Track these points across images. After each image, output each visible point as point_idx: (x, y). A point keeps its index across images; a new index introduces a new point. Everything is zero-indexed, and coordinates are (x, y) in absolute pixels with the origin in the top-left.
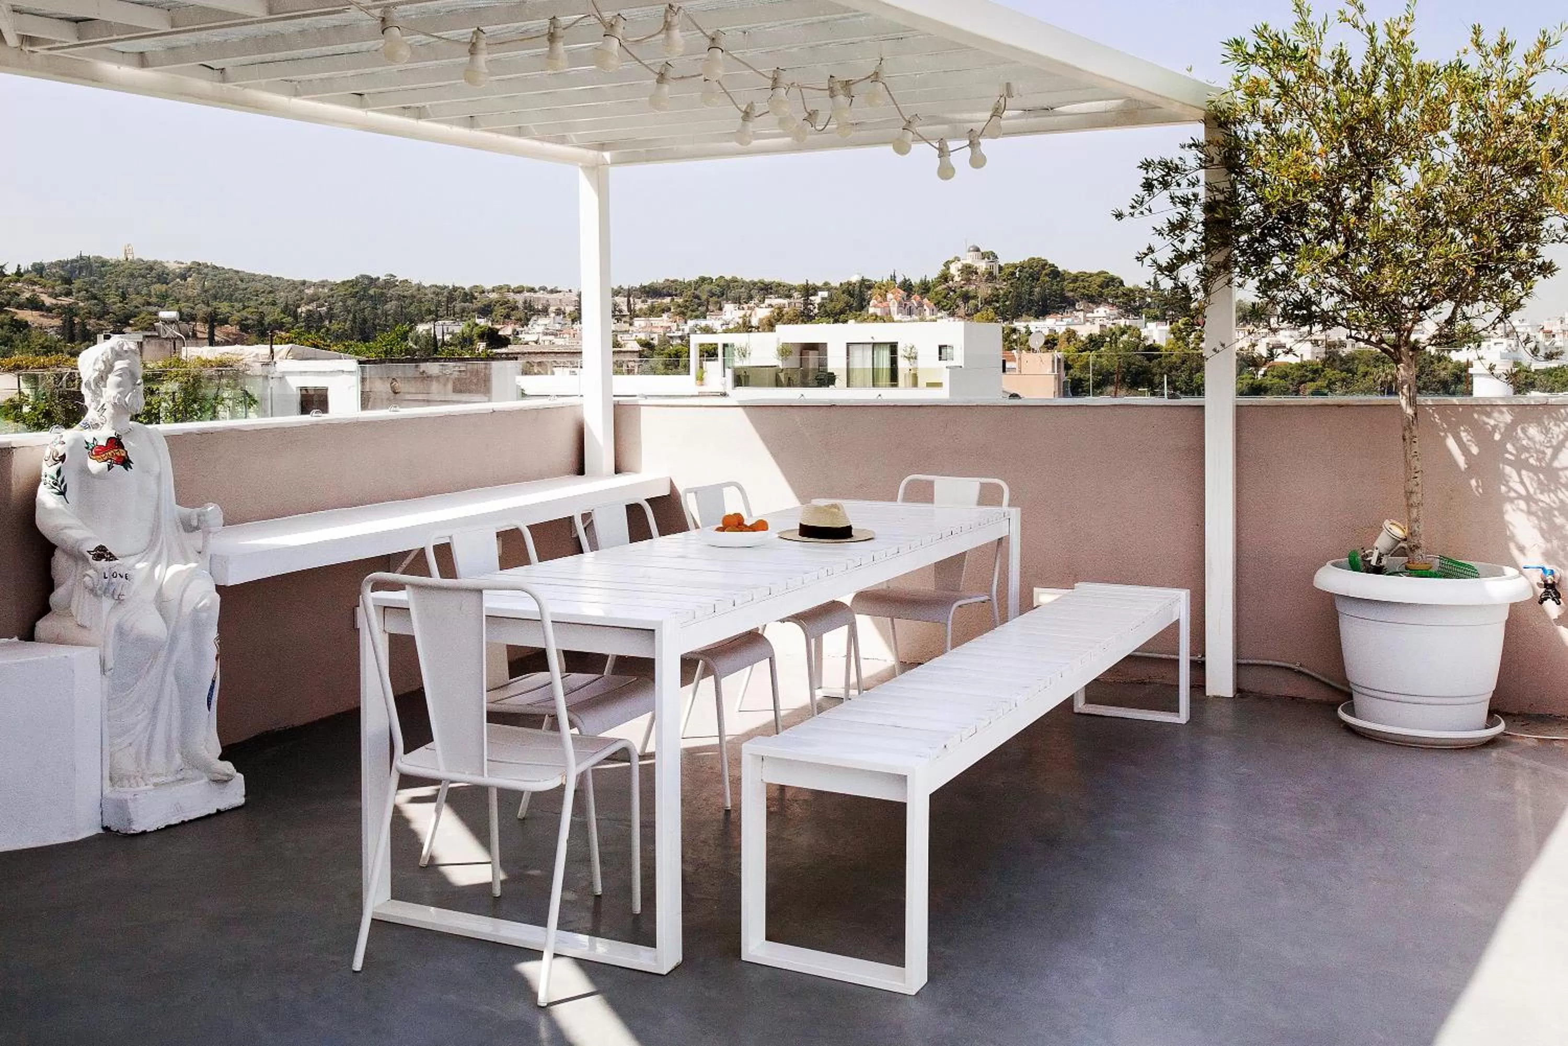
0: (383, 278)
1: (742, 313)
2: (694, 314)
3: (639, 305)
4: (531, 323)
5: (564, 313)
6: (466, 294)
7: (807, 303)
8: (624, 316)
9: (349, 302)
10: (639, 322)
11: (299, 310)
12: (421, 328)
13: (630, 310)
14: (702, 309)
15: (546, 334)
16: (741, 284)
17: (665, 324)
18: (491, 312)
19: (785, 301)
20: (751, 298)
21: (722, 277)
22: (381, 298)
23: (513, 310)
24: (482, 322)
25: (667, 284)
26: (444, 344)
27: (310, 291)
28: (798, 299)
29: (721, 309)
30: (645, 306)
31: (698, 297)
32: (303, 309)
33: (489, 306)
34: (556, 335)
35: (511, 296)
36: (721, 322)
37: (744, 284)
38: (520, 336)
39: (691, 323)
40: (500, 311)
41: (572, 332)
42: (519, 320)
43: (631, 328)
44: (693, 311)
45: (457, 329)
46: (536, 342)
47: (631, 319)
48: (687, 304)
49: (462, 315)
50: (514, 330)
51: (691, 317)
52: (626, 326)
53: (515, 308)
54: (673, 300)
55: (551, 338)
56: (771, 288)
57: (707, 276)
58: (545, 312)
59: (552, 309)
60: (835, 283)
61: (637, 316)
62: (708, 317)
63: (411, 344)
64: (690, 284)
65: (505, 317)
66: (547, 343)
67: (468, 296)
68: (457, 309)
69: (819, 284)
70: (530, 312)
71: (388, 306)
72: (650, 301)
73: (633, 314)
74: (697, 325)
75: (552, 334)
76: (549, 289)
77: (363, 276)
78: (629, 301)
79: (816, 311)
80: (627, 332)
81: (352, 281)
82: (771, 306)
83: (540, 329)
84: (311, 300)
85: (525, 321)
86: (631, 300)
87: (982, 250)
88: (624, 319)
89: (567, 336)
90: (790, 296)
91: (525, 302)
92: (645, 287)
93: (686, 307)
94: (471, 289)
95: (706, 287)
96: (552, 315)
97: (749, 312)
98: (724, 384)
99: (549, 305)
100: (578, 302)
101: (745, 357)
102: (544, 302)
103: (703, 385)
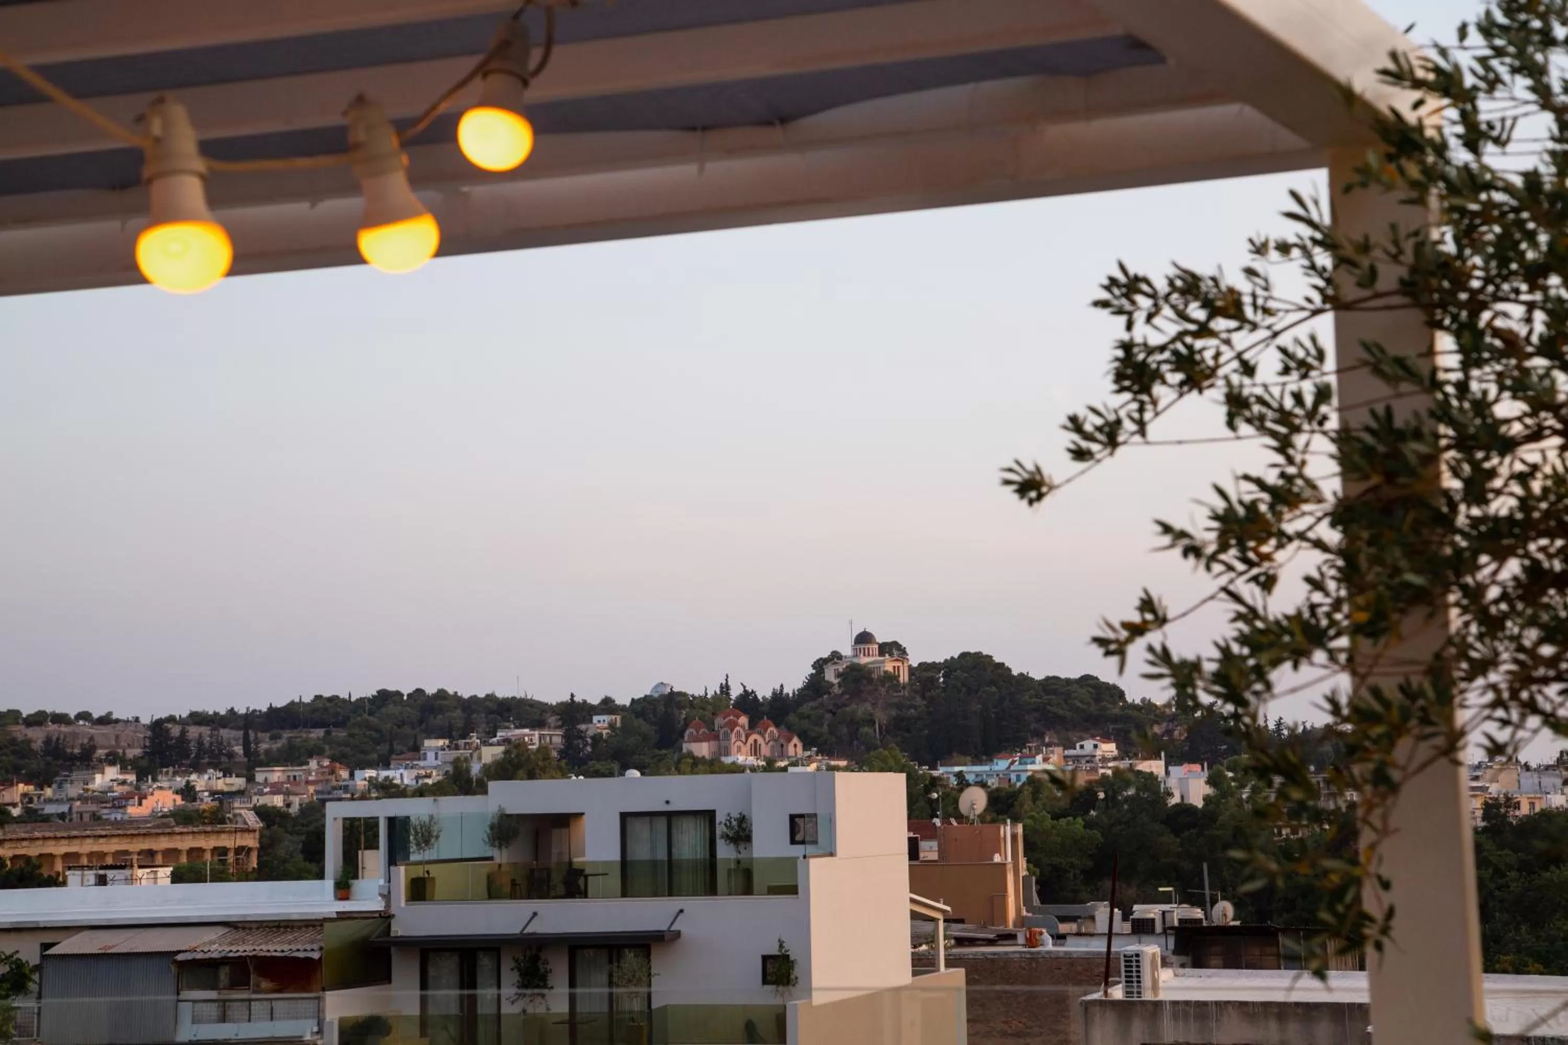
1: (455, 754)
2: (371, 758)
3: (266, 744)
4: (58, 779)
5: (123, 761)
7: (572, 735)
8: (238, 764)
10: (264, 775)
13: (247, 752)
14: (383, 748)
15: (86, 800)
16: (452, 703)
17: (314, 778)
19: (533, 733)
20: (471, 728)
21: (419, 691)
23: (23, 756)
25: (320, 705)
28: (555, 727)
29: (416, 749)
30: (277, 746)
31: (375, 728)
34: (105, 801)
35: (20, 731)
36: (416, 774)
37: (458, 702)
38: (35, 805)
39: (362, 776)
41: (137, 794)
42: (36, 775)
43: (251, 786)
44: (367, 753)
46: (65, 816)
47: (251, 768)
48: (356, 741)
50: (25, 794)
51: (363, 767)
52: (241, 783)
53: (27, 753)
54: (328, 733)
55: (97, 806)
56: (508, 710)
57: (390, 688)
58: (86, 759)
59: (101, 753)
60: (623, 700)
61: (262, 764)
62: (392, 766)
64: (360, 704)
66: (88, 817)
69: (595, 700)
70: (58, 760)
72: (286, 735)
73: (255, 760)
74: (372, 780)
75: (98, 800)
76: (95, 718)
78: (246, 736)
79: (589, 749)
80: (241, 794)
82: (506, 741)
83: (73, 791)
85: (46, 778)
86: (252, 734)
87: (880, 639)
88: (237, 770)
90: (541, 724)
91: (48, 741)
92: (276, 711)
93: (353, 746)
95: (392, 709)
96: (100, 764)
97: (467, 752)
98: (387, 897)
99: (93, 748)
100: (152, 739)
101: (427, 842)
102: (86, 741)
103: (347, 898)
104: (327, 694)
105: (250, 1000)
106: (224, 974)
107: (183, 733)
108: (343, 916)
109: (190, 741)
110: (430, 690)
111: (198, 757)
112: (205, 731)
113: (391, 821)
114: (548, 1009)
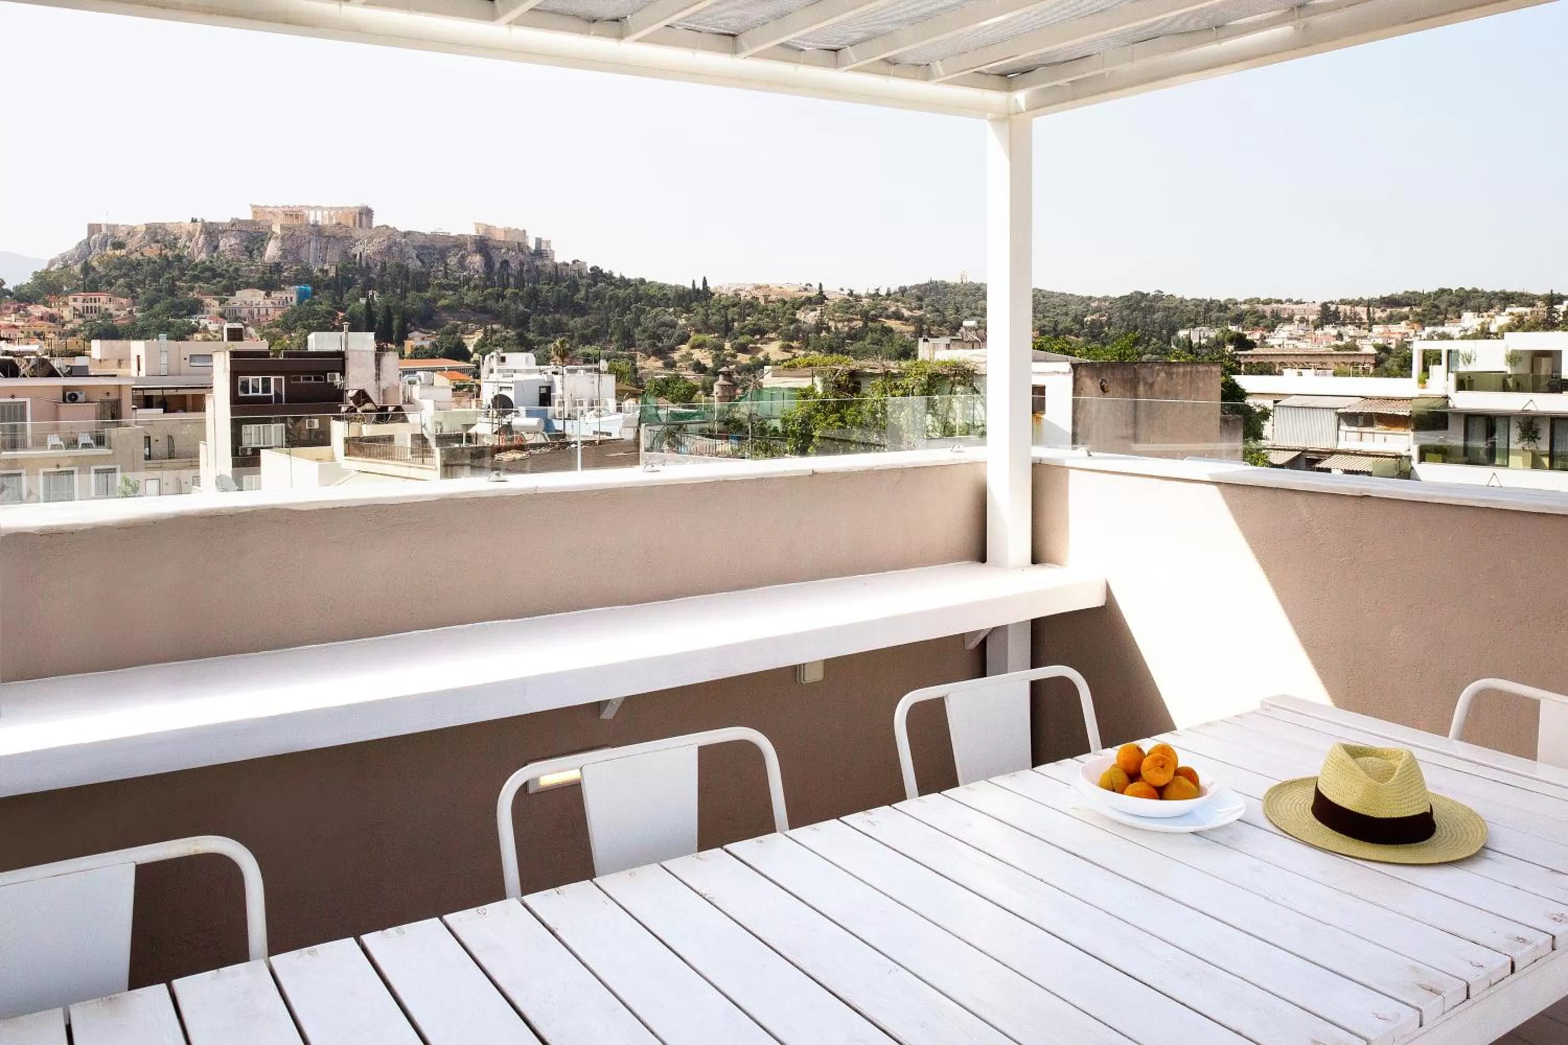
0: (1152, 293)
1: (1482, 320)
2: (1433, 321)
3: (1378, 314)
4: (1277, 329)
5: (1307, 321)
6: (1221, 306)
7: (1551, 311)
8: (1364, 323)
9: (1125, 313)
10: (1377, 329)
11: (1085, 319)
12: (1182, 333)
13: (1369, 318)
14: (1441, 317)
15: (1290, 339)
16: (1480, 295)
17: (1403, 331)
18: (1242, 320)
19: (1528, 310)
20: (1491, 307)
21: (1462, 289)
22: (1150, 310)
23: (1261, 318)
24: (1234, 329)
25: (1407, 295)
26: (1200, 346)
27: (1094, 305)
28: (1541, 307)
29: (1460, 317)
30: (1384, 315)
31: (1437, 307)
32: (1088, 318)
33: (1241, 315)
34: (1299, 340)
35: (1260, 307)
36: (1460, 329)
37: (1484, 294)
38: (1267, 340)
39: (1429, 330)
40: (1250, 319)
41: (1314, 336)
42: (1266, 327)
43: (1370, 334)
44: (1431, 319)
45: (1212, 335)
46: (1280, 346)
47: (1371, 326)
48: (1426, 313)
49: (1218, 323)
50: (1262, 335)
51: (1429, 325)
52: (1365, 333)
53: (1264, 317)
54: (1412, 309)
55: (1295, 342)
56: (1513, 298)
57: (1446, 287)
58: (1290, 320)
59: (1297, 317)
61: (1376, 323)
62: (1446, 325)
63: (1173, 346)
64: (1429, 295)
65: (1254, 325)
66: (1291, 347)
67: (1223, 307)
68: (1213, 318)
70: (1277, 320)
71: (1155, 316)
72: (1389, 310)
73: (1372, 322)
74: (1434, 332)
75: (1295, 339)
76: (1295, 300)
77: (1136, 292)
78: (1368, 310)
79: (1561, 318)
80: (1365, 337)
81: (1127, 296)
82: (1512, 314)
83: (1286, 334)
84: (1096, 311)
85: (1271, 328)
86: (1371, 309)
88: (1363, 326)
89: (1309, 340)
90: (1533, 305)
91: (1273, 312)
92: (1384, 298)
93: (1424, 315)
94: (1226, 301)
95: (1446, 297)
96: (1297, 323)
97: (1489, 320)
98: (1446, 388)
99: (1294, 315)
100: (1322, 312)
101: (1469, 362)
102: (1290, 312)
103: (1424, 388)
104: (1411, 290)
105: (1374, 433)
106: (1361, 419)
107: (1337, 308)
108: (1423, 397)
109: (1339, 313)
110: (1468, 288)
111: (1344, 320)
112: (1348, 308)
113: (1449, 352)
114: (1537, 448)
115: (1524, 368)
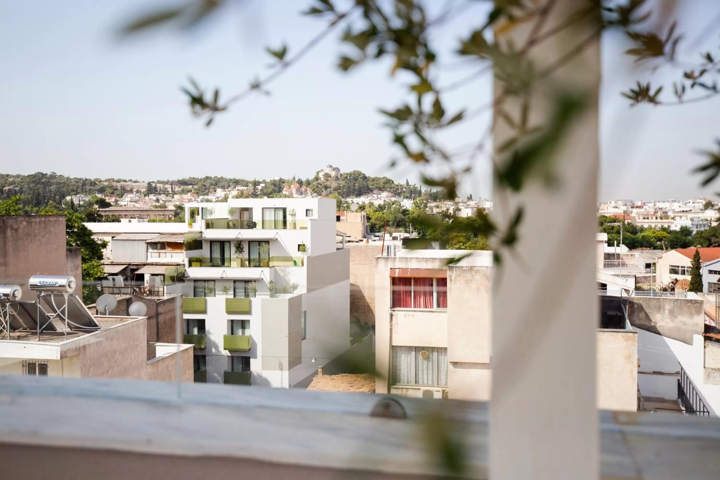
0: (49, 174)
1: (225, 193)
2: (203, 193)
3: (177, 189)
4: (124, 196)
5: (141, 192)
6: (92, 182)
7: (255, 189)
8: (170, 194)
9: (31, 185)
10: (177, 197)
11: (4, 189)
12: (68, 198)
13: (172, 191)
14: (207, 191)
15: (131, 202)
16: (224, 180)
17: (189, 198)
18: (104, 191)
19: (245, 188)
20: (229, 186)
21: (216, 177)
22: (48, 184)
23: (115, 190)
24: (99, 196)
25: (191, 179)
26: (80, 206)
27: (11, 180)
28: (251, 186)
29: (215, 191)
30: (180, 189)
31: (205, 186)
32: (7, 188)
33: (103, 188)
34: (136, 202)
35: (114, 184)
36: (215, 197)
37: (226, 180)
38: (118, 203)
39: (201, 197)
40: (109, 190)
41: (144, 201)
42: (118, 195)
43: (173, 199)
44: (202, 192)
45: (87, 199)
46: (125, 205)
47: (173, 195)
48: (200, 189)
49: (90, 192)
50: (116, 200)
51: (201, 195)
52: (171, 199)
53: (116, 189)
54: (193, 187)
55: (134, 203)
56: (239, 182)
57: (209, 176)
58: (131, 191)
59: (135, 190)
60: (268, 180)
61: (176, 194)
62: (209, 195)
63: (63, 206)
64: (201, 180)
65: (111, 194)
66: (132, 206)
67: (93, 183)
68: (87, 189)
69: (261, 180)
70: (124, 191)
71: (52, 187)
72: (182, 187)
73: (174, 193)
74: (203, 199)
75: (134, 202)
76: (133, 180)
77: (39, 173)
78: (172, 187)
79: (259, 192)
80: (170, 201)
81: (33, 175)
82: (238, 190)
83: (128, 199)
84: (11, 184)
85: (121, 196)
86: (173, 186)
87: (333, 167)
88: (169, 195)
89: (142, 203)
90: (247, 186)
91: (121, 187)
92: (179, 181)
93: (199, 190)
94: (94, 180)
95: (209, 181)
96: (135, 193)
97: (228, 193)
98: (201, 227)
99: (133, 188)
100: (148, 187)
101: (211, 214)
102: (131, 187)
103: (191, 228)
104: (193, 177)
105: (166, 253)
106: (159, 246)
107: (156, 185)
108: (190, 233)
109: (157, 188)
110: (219, 177)
111: (160, 192)
112: (161, 185)
113: (203, 208)
114: (243, 257)
115: (237, 217)
